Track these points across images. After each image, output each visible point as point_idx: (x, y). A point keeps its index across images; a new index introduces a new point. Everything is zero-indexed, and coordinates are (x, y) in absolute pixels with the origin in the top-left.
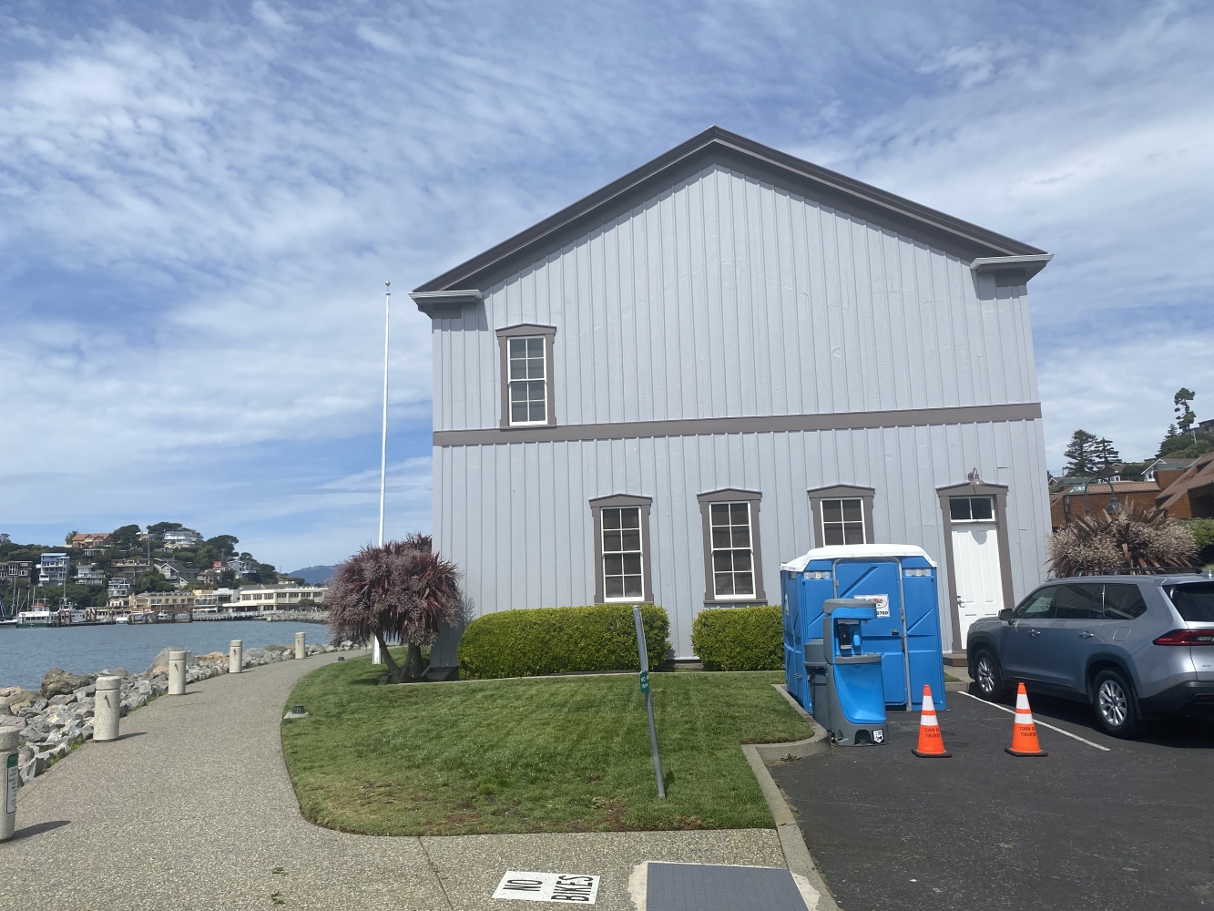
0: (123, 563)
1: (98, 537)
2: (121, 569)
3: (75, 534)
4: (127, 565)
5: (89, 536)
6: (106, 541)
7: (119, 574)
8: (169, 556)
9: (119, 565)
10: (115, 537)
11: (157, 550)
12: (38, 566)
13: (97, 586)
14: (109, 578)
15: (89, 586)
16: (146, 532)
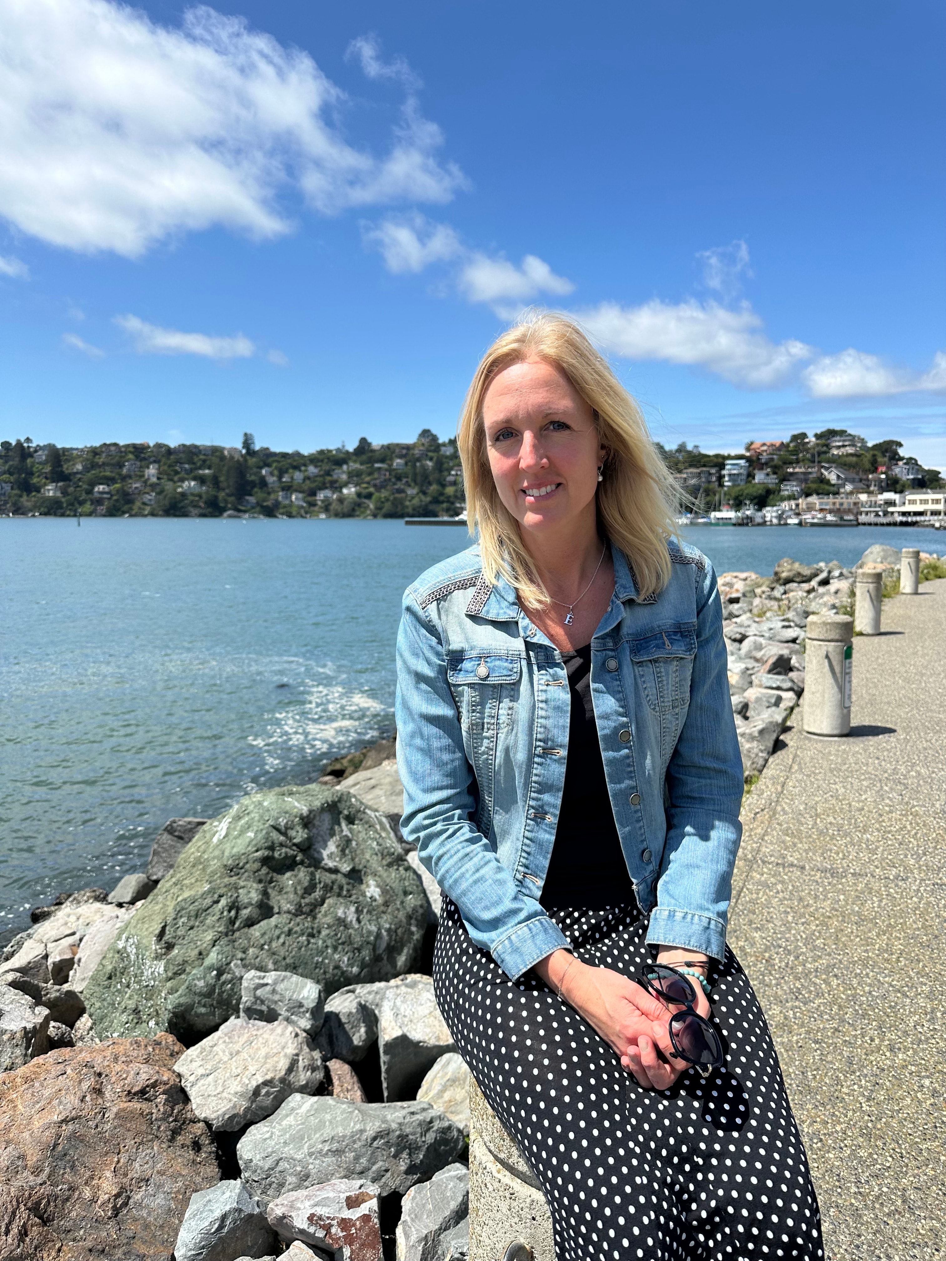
0: (794, 468)
1: (772, 445)
2: (792, 474)
3: (752, 443)
4: (797, 470)
5: (764, 444)
6: (779, 449)
7: (790, 479)
8: (835, 462)
9: (790, 470)
10: (786, 445)
11: (823, 456)
12: (723, 472)
13: (772, 489)
14: (781, 482)
15: (764, 489)
16: (814, 439)
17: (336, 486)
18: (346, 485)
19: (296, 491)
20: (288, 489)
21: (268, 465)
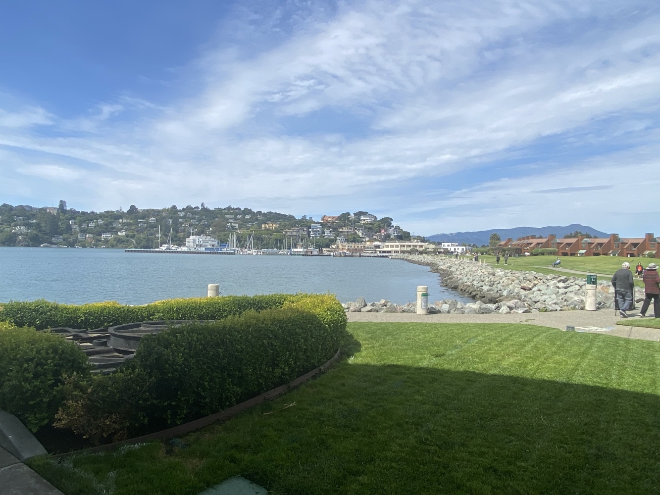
0: (343, 229)
1: (333, 218)
2: (342, 232)
3: (325, 216)
5: (330, 217)
6: (336, 220)
7: (341, 234)
8: (362, 227)
9: (341, 230)
10: (339, 218)
11: (357, 224)
12: (310, 230)
13: (333, 239)
14: (337, 235)
15: (329, 239)
16: (353, 216)
17: (114, 231)
18: (120, 230)
19: (89, 233)
20: (84, 231)
21: (74, 218)
